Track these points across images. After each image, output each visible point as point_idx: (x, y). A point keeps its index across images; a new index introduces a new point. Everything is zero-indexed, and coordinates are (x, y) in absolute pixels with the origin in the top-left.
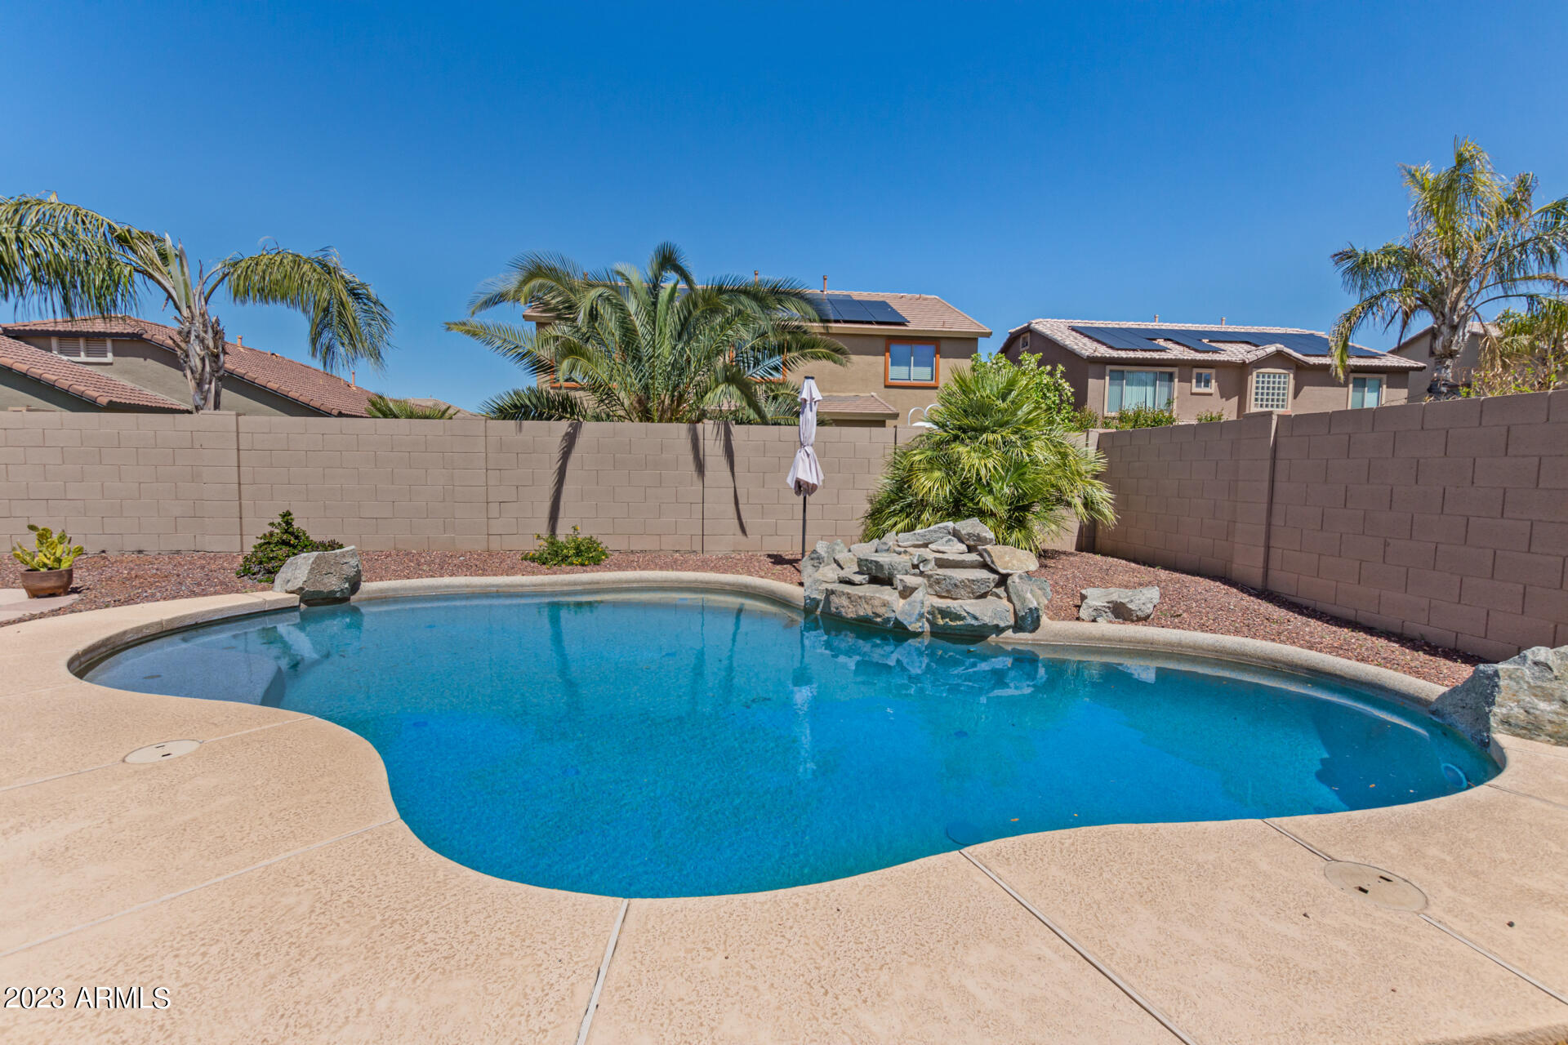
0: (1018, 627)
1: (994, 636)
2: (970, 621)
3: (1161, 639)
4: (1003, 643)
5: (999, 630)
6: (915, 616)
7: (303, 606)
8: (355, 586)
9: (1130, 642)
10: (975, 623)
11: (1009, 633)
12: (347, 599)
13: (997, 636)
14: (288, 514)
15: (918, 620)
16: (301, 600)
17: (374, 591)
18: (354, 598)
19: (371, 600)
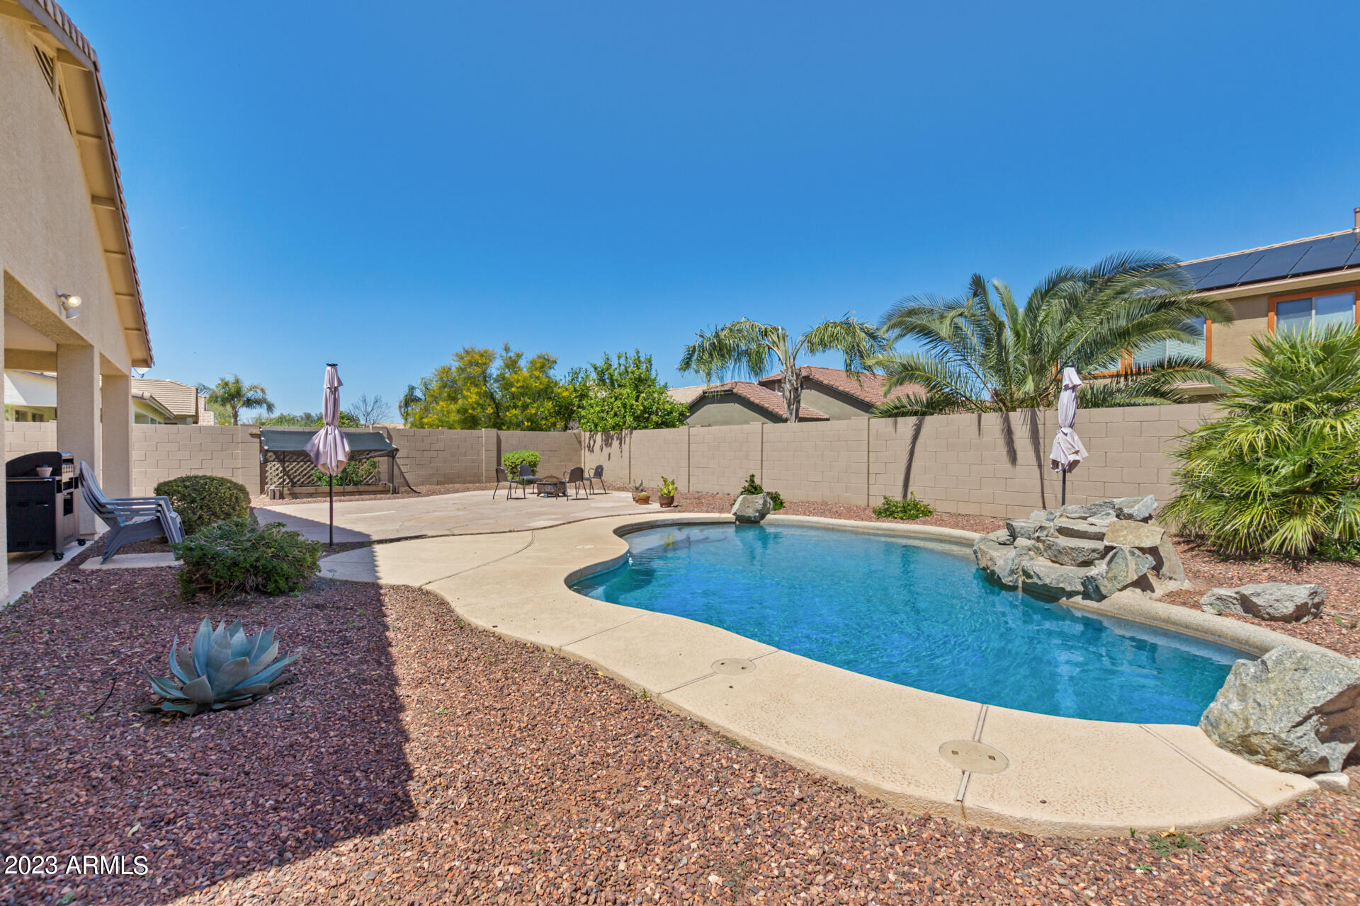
0: (1086, 596)
1: (1065, 599)
2: (1035, 580)
3: (1230, 633)
4: (1073, 607)
5: (1071, 595)
6: (1007, 571)
7: (737, 523)
8: (763, 516)
9: (1196, 630)
10: (1039, 582)
11: (1078, 599)
12: (758, 522)
13: (1067, 599)
14: (753, 476)
15: (1010, 575)
16: (736, 519)
17: (772, 520)
18: (762, 522)
19: (771, 524)
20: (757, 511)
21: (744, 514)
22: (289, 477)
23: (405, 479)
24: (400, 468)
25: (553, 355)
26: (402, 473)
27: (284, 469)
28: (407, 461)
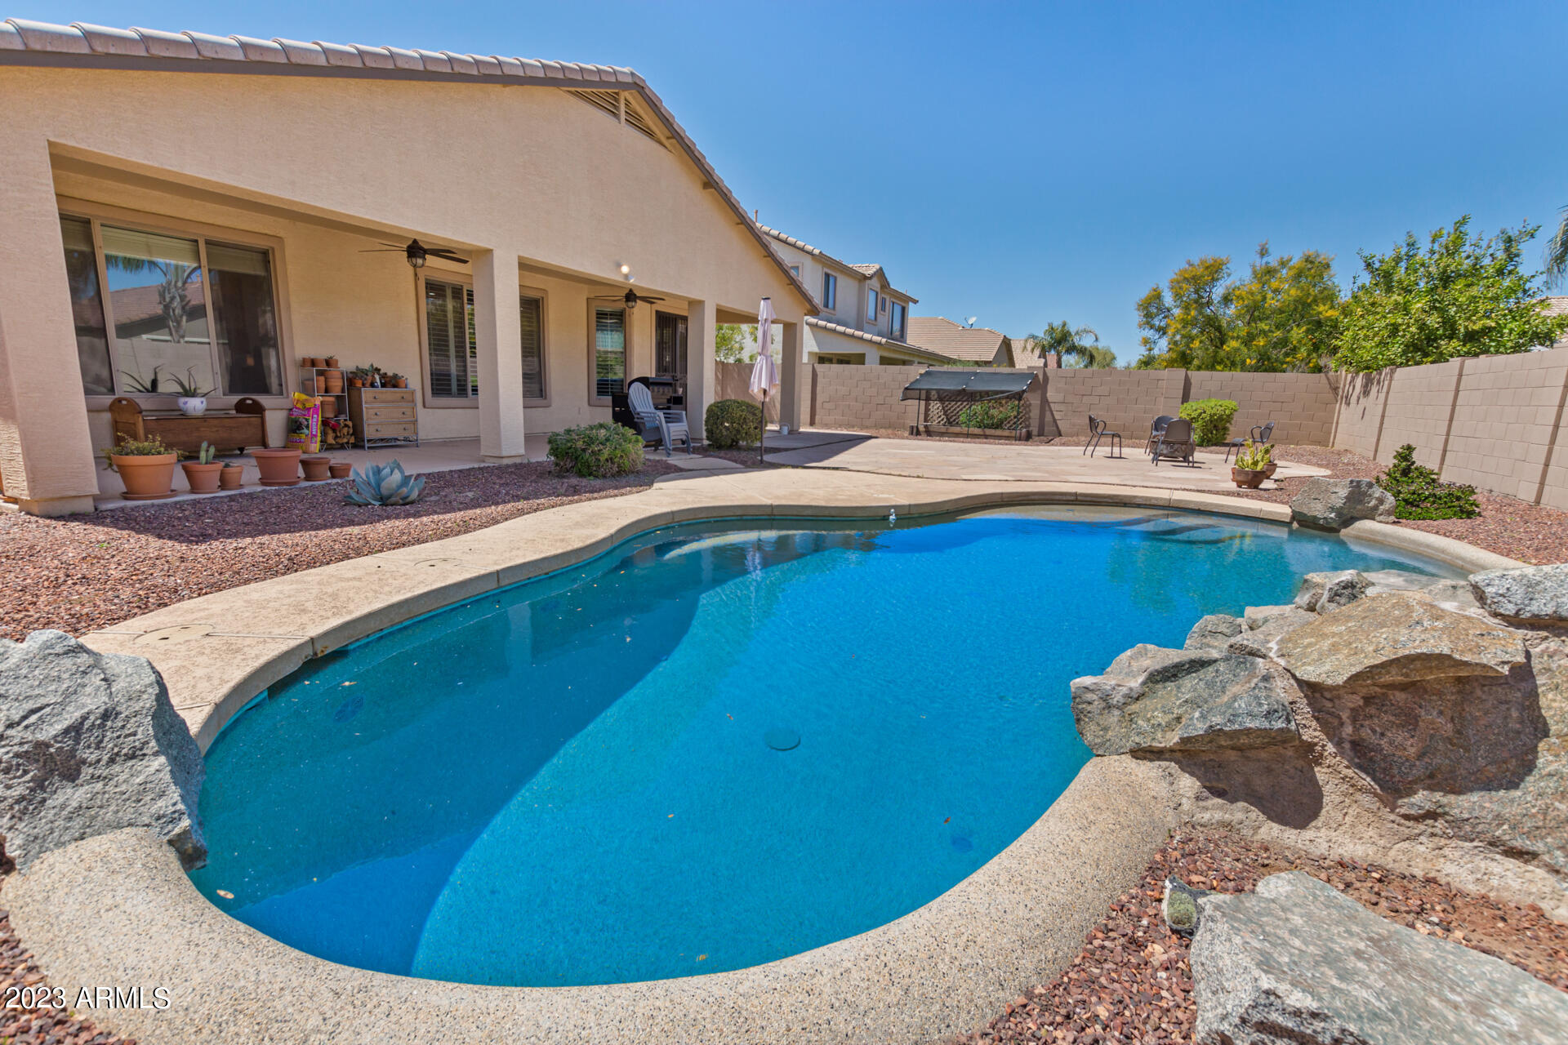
7: (1295, 525)
8: (1348, 521)
12: (1336, 531)
17: (1365, 531)
18: (1343, 531)
19: (1359, 539)
20: (1332, 509)
21: (1305, 511)
22: (947, 416)
23: (1058, 427)
24: (1053, 415)
25: (1325, 253)
26: (1055, 421)
27: (943, 408)
28: (1062, 407)
